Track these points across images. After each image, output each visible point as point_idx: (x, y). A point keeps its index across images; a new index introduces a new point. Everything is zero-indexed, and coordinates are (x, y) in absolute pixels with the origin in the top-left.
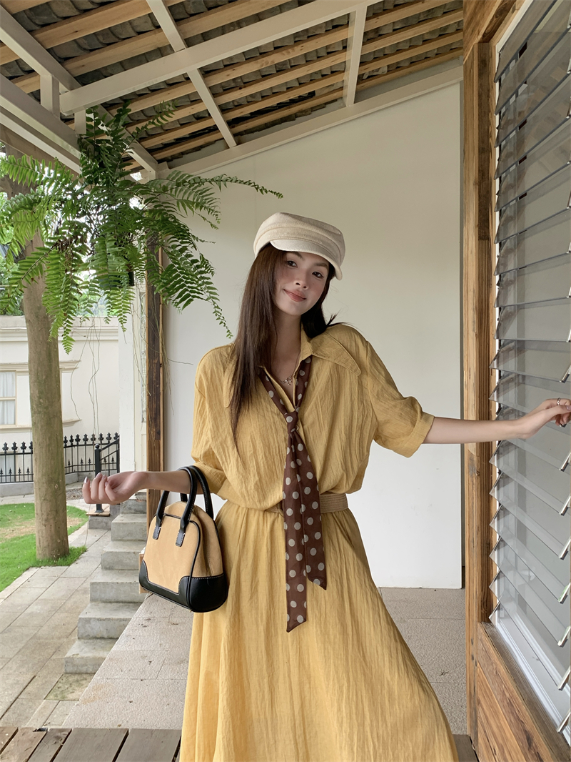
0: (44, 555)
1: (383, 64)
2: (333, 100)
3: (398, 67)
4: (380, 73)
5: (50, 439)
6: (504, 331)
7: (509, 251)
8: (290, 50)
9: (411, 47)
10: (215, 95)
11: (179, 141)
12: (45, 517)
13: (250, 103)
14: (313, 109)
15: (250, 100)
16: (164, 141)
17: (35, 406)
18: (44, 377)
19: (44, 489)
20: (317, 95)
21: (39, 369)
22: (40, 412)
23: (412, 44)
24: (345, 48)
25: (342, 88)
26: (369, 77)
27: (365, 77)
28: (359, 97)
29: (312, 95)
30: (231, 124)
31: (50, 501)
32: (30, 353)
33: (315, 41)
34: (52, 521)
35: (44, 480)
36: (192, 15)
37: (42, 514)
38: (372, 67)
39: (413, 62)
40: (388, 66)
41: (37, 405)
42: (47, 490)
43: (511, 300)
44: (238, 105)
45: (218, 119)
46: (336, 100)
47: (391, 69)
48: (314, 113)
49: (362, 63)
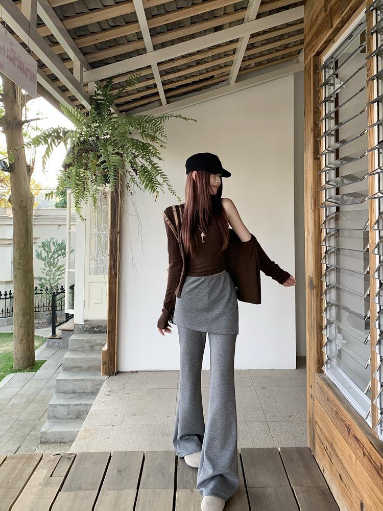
0: (19, 364)
1: (253, 62)
2: (223, 80)
3: (260, 64)
4: (250, 66)
5: (25, 286)
8: (205, 53)
9: (269, 53)
10: (161, 76)
11: (134, 100)
12: (20, 338)
13: (178, 81)
14: (211, 85)
15: (179, 79)
16: (126, 100)
17: (16, 265)
18: (23, 246)
19: (20, 320)
20: (215, 77)
21: (20, 241)
22: (19, 269)
23: (270, 52)
24: (234, 53)
25: (229, 74)
26: (244, 68)
27: (242, 69)
28: (239, 79)
29: (212, 77)
30: (166, 91)
31: (24, 327)
32: (14, 230)
33: (219, 49)
34: (25, 341)
35: (20, 313)
36: (158, 33)
37: (19, 336)
38: (247, 63)
39: (269, 61)
40: (255, 63)
41: (18, 264)
42: (22, 320)
44: (171, 82)
45: (160, 89)
46: (224, 81)
47: (257, 65)
48: (211, 87)
49: (243, 61)
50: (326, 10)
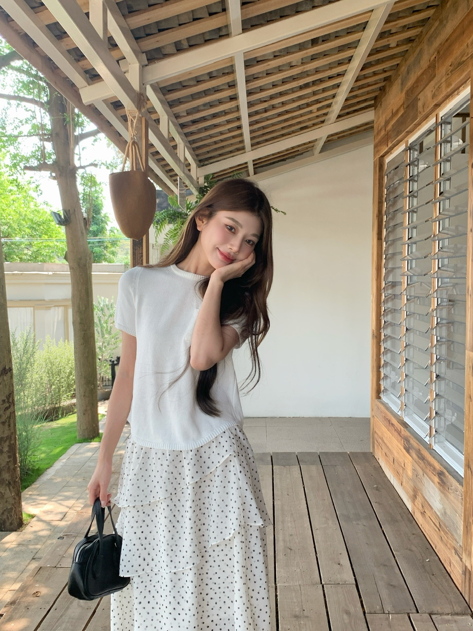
6: (387, 279)
7: (389, 245)
12: (84, 409)
14: (296, 156)
20: (299, 151)
25: (314, 147)
27: (326, 142)
28: (322, 150)
31: (88, 397)
43: (390, 266)
46: (308, 151)
50: (385, 130)
